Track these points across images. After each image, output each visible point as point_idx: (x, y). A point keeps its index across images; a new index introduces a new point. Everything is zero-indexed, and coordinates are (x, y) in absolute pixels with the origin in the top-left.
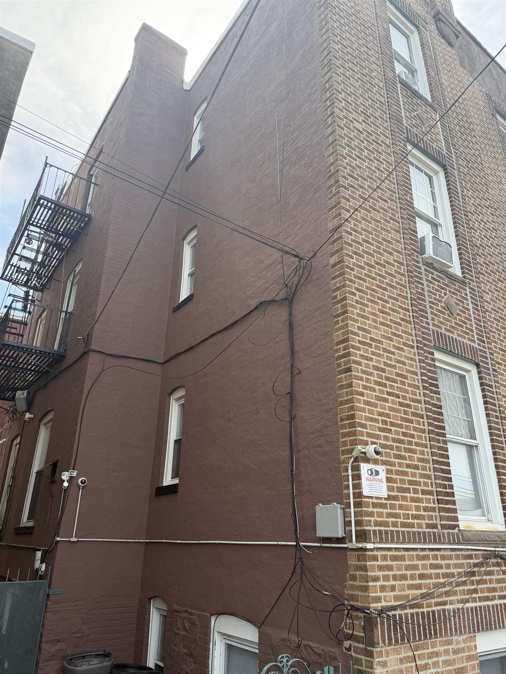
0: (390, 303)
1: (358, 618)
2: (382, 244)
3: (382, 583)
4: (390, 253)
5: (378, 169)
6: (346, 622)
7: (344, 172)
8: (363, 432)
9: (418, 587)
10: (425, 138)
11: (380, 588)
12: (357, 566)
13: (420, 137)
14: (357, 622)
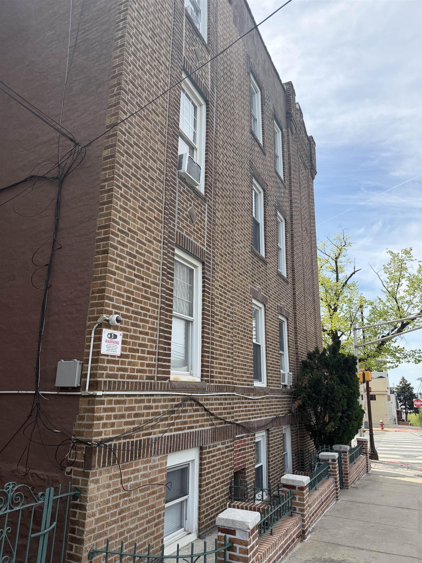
0: (149, 203)
1: (81, 449)
2: (149, 151)
3: (105, 421)
4: (155, 161)
5: (156, 85)
6: (71, 452)
7: (126, 77)
8: (110, 304)
9: (133, 423)
10: (197, 72)
11: (102, 425)
12: (86, 409)
13: (193, 70)
14: (80, 452)
